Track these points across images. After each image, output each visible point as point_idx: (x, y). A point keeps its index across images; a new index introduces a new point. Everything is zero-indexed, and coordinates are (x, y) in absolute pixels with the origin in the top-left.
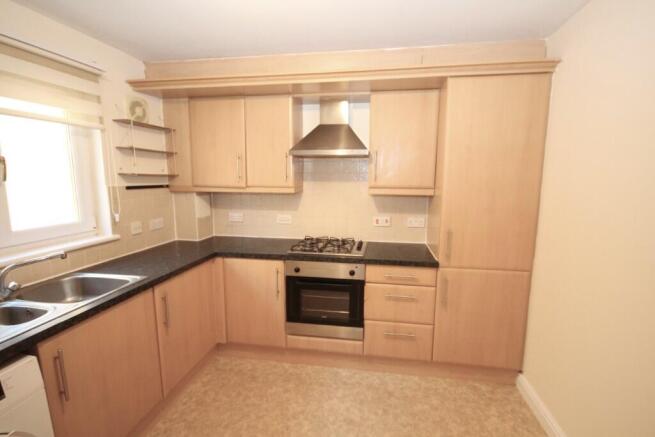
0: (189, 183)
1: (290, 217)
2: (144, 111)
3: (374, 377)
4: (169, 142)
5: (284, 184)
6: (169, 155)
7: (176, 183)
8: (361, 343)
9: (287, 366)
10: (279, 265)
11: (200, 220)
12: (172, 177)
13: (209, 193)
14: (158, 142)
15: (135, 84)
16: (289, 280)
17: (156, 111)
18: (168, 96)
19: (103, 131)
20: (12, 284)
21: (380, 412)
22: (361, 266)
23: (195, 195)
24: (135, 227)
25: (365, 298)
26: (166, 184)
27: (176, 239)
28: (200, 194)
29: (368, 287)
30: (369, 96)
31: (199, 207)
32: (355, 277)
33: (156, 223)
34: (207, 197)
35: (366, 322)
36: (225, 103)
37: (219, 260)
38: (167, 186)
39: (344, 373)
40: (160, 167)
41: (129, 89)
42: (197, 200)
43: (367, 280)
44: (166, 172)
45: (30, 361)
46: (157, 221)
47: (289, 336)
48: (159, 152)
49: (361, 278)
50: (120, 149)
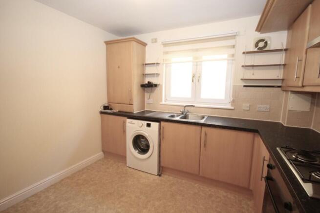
2: (266, 43)
6: (284, 66)
7: (284, 84)
12: (283, 80)
23: (290, 93)
24: (245, 106)
27: (280, 121)
34: (309, 96)
38: (280, 86)
44: (280, 78)
45: (158, 124)
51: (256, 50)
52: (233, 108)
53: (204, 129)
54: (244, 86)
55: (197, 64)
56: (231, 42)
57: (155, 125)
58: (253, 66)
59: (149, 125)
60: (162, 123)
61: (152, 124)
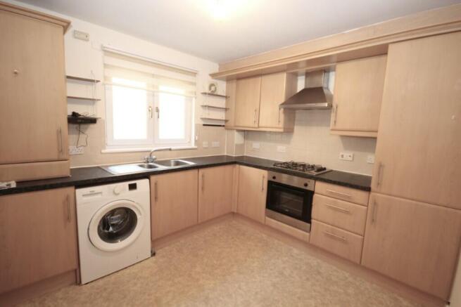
0: (233, 125)
1: (284, 148)
2: (216, 88)
3: (314, 261)
4: (227, 104)
5: (277, 126)
6: (226, 109)
7: (228, 124)
8: (308, 234)
9: (264, 235)
10: (265, 173)
11: (237, 145)
12: (226, 121)
13: (244, 131)
14: (221, 103)
15: (213, 75)
16: (270, 183)
17: (222, 87)
18: (229, 80)
19: (196, 98)
20: (154, 157)
21: (304, 278)
22: (312, 182)
23: (235, 131)
24: (205, 144)
25: (313, 204)
26: (223, 125)
27: (226, 154)
28: (238, 131)
29: (316, 196)
30: (335, 66)
31: (238, 138)
32: (308, 188)
33: (215, 144)
34: (243, 133)
35: (313, 221)
36: (251, 80)
37: (237, 166)
38: (224, 126)
39: (295, 251)
40: (220, 115)
41: (210, 78)
42: (236, 134)
43: (316, 191)
44: (224, 119)
45: (146, 181)
46: (216, 143)
47: (267, 218)
48: (220, 108)
49: (312, 189)
50: (202, 106)
51: (210, 92)
52: (196, 147)
53: (201, 171)
54: (204, 125)
55: (153, 94)
56: (190, 78)
57: (143, 184)
58: (209, 107)
59: (133, 187)
60: (153, 178)
61: (139, 182)
